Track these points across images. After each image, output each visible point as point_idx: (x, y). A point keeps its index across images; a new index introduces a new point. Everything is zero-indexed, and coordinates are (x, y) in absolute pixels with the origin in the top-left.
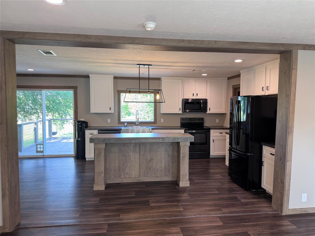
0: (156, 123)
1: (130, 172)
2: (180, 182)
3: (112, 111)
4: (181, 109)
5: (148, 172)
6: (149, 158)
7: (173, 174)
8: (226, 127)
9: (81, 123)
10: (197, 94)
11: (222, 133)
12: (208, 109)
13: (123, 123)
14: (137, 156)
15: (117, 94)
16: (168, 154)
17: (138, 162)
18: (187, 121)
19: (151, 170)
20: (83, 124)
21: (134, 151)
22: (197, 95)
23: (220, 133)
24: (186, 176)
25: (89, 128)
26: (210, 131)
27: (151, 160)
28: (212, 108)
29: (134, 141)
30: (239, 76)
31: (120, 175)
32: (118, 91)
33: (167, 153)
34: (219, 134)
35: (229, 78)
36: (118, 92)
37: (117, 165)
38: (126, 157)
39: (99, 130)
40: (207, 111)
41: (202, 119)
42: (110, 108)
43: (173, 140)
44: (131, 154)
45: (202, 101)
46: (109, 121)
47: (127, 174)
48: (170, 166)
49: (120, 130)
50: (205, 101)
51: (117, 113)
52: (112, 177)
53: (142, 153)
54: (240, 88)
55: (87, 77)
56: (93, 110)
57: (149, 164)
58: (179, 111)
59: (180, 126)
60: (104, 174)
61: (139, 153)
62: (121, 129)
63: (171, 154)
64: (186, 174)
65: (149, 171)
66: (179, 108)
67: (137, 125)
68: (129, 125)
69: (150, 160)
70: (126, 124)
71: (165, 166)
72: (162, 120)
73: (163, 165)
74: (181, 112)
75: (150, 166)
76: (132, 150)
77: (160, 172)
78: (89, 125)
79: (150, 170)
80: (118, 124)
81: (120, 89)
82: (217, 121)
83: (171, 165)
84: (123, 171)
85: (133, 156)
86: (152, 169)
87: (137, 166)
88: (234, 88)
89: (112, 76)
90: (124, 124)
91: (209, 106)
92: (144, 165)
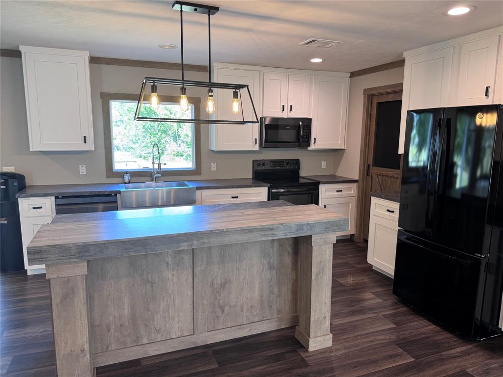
0: (200, 174)
1: (167, 325)
2: (311, 341)
3: (90, 146)
4: (257, 140)
5: (218, 317)
6: (219, 280)
7: (279, 312)
8: (344, 178)
9: (7, 178)
10: (291, 106)
11: (341, 191)
12: (312, 141)
13: (121, 174)
14: (186, 276)
15: (99, 102)
16: (269, 263)
17: (190, 293)
18: (268, 167)
19: (226, 312)
20: (10, 181)
21: (178, 265)
22: (291, 110)
23: (337, 191)
24: (326, 322)
25: (29, 191)
26: (318, 189)
27: (226, 283)
28: (321, 138)
29: (185, 244)
30: (401, 63)
31: (137, 337)
32: (102, 94)
33: (265, 262)
34: (336, 193)
35: (353, 75)
36: (102, 97)
37: (126, 312)
38: (152, 286)
39: (56, 198)
40: (309, 145)
41: (297, 162)
42: (85, 137)
43: (297, 230)
44: (168, 274)
45: (300, 123)
46: (83, 170)
47: (158, 331)
48: (273, 293)
49: (116, 195)
50: (307, 123)
51: (102, 151)
52: (114, 346)
53: (198, 270)
54: (401, 91)
55: (15, 54)
56: (36, 145)
57: (220, 295)
58: (254, 147)
59: (253, 179)
60: (88, 356)
61: (190, 270)
62: (119, 192)
63: (275, 263)
64: (325, 318)
65: (220, 314)
66: (254, 139)
67: (155, 178)
68: (134, 179)
69: (223, 285)
70: (127, 178)
71: (261, 296)
72: (214, 167)
73: (256, 294)
74: (257, 148)
75: (221, 302)
76: (170, 263)
77: (248, 314)
78: (28, 182)
79: (223, 311)
80: (108, 177)
81: (107, 89)
82: (324, 165)
83: (276, 290)
84: (147, 325)
85: (175, 280)
86: (226, 309)
87: (188, 306)
88: (369, 95)
89: (86, 55)
90: (123, 177)
91: (315, 133)
92: (205, 302)
